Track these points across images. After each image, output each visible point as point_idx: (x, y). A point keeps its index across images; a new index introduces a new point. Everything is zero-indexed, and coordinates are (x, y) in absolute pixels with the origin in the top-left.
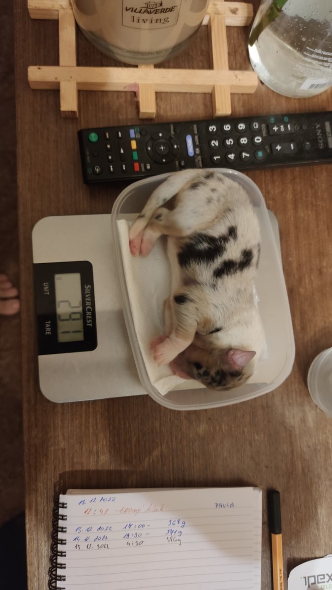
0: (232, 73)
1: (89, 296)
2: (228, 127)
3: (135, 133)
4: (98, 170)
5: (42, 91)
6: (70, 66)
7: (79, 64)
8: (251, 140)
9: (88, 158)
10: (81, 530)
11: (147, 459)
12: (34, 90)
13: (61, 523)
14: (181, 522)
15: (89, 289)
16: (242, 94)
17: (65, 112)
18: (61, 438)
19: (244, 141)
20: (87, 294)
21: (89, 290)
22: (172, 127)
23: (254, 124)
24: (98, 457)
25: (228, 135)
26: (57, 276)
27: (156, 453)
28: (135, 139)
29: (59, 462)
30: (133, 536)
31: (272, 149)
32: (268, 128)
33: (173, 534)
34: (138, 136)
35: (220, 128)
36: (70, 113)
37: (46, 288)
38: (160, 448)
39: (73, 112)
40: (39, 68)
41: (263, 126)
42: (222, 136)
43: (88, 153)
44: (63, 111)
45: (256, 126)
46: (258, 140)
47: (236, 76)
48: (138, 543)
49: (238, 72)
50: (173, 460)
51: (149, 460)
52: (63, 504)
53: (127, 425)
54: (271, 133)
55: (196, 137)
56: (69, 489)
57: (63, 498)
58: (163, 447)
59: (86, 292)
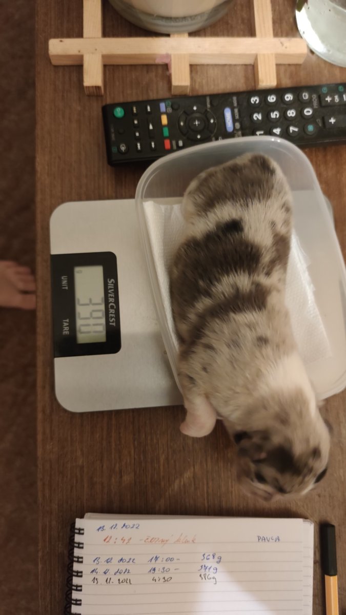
0: (277, 40)
1: (112, 292)
2: (273, 98)
3: (166, 108)
4: (123, 148)
5: (64, 67)
6: (94, 38)
7: (105, 34)
8: (300, 113)
9: (113, 136)
10: (99, 560)
11: (177, 482)
12: (56, 67)
13: (77, 552)
14: (216, 557)
15: (112, 283)
16: (289, 65)
17: (88, 87)
18: (79, 453)
19: (291, 113)
20: (111, 289)
21: (113, 285)
22: (208, 100)
23: (303, 94)
24: (121, 477)
25: (273, 107)
26: (77, 269)
27: (188, 475)
28: (166, 113)
29: (77, 481)
30: (160, 572)
31: (324, 121)
32: (320, 99)
33: (207, 570)
34: (170, 110)
35: (264, 100)
36: (94, 88)
37: (65, 282)
38: (192, 468)
39: (98, 88)
40: (61, 41)
41: (315, 97)
42: (266, 108)
43: (112, 130)
44: (86, 87)
45: (306, 96)
46: (308, 112)
47: (282, 43)
48: (166, 579)
49: (284, 40)
50: (207, 484)
51: (180, 481)
52: (80, 530)
53: (155, 441)
54: (323, 104)
55: (236, 111)
56: (87, 512)
57: (79, 523)
58: (196, 468)
59: (109, 287)
